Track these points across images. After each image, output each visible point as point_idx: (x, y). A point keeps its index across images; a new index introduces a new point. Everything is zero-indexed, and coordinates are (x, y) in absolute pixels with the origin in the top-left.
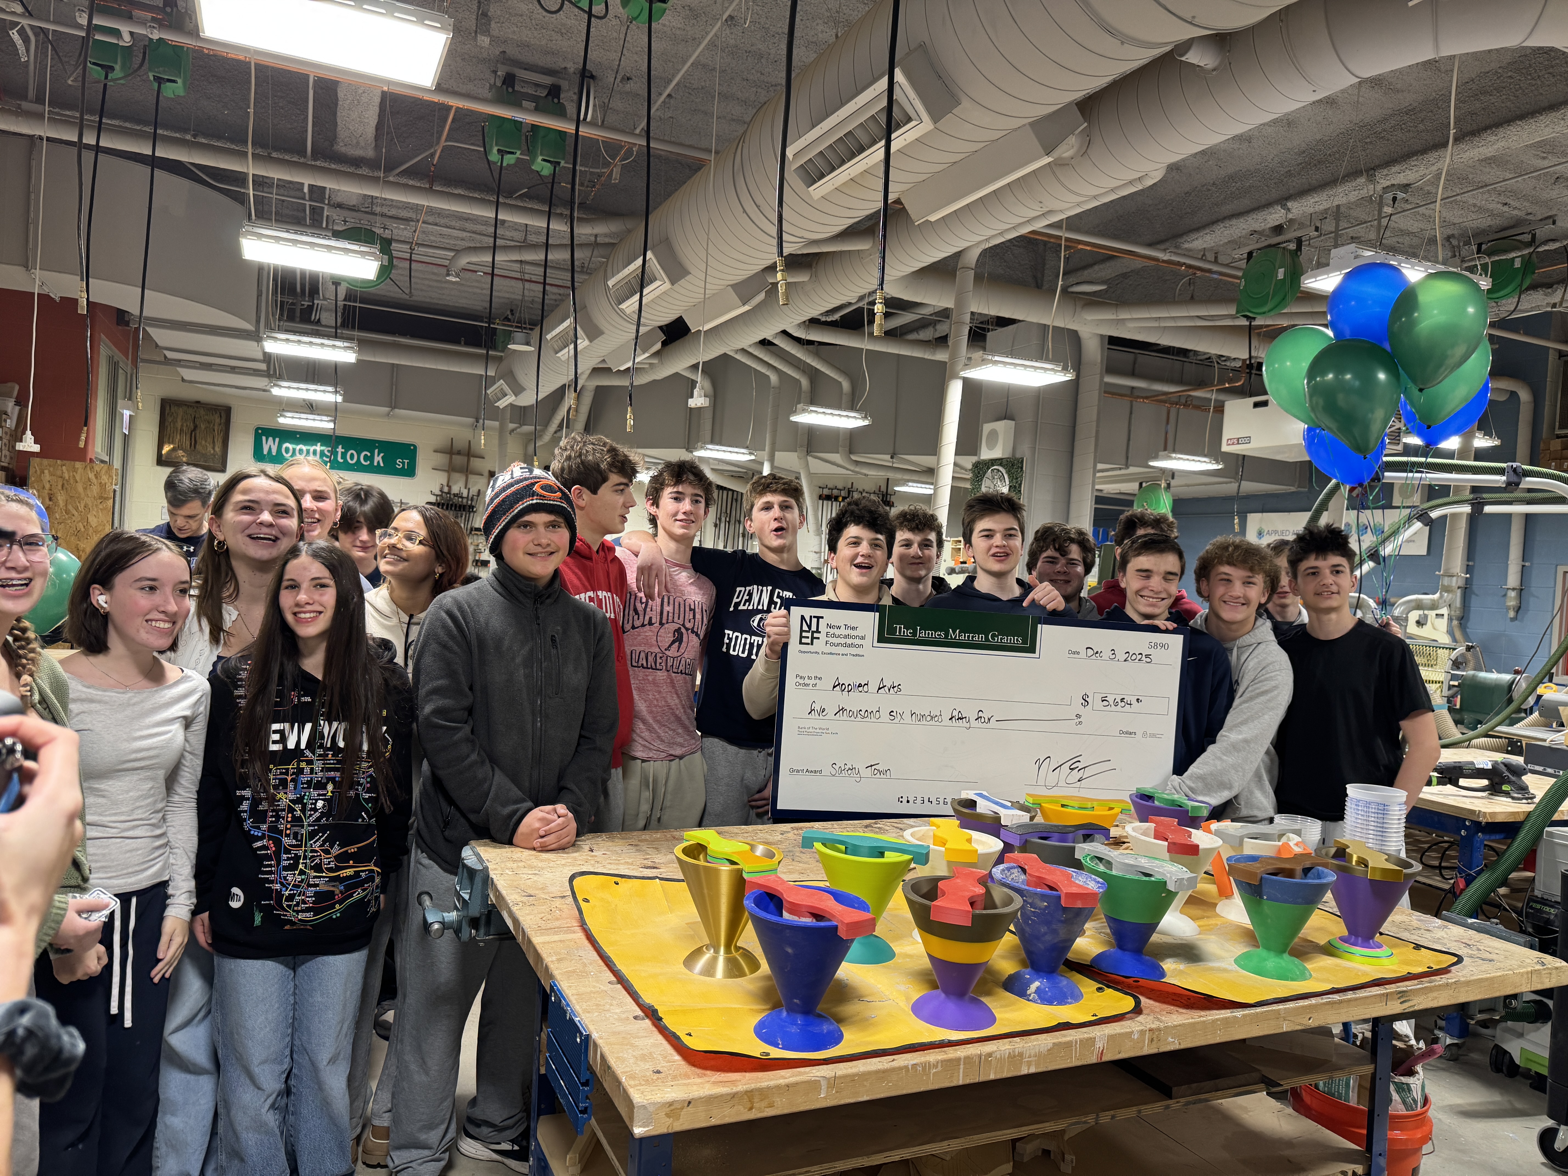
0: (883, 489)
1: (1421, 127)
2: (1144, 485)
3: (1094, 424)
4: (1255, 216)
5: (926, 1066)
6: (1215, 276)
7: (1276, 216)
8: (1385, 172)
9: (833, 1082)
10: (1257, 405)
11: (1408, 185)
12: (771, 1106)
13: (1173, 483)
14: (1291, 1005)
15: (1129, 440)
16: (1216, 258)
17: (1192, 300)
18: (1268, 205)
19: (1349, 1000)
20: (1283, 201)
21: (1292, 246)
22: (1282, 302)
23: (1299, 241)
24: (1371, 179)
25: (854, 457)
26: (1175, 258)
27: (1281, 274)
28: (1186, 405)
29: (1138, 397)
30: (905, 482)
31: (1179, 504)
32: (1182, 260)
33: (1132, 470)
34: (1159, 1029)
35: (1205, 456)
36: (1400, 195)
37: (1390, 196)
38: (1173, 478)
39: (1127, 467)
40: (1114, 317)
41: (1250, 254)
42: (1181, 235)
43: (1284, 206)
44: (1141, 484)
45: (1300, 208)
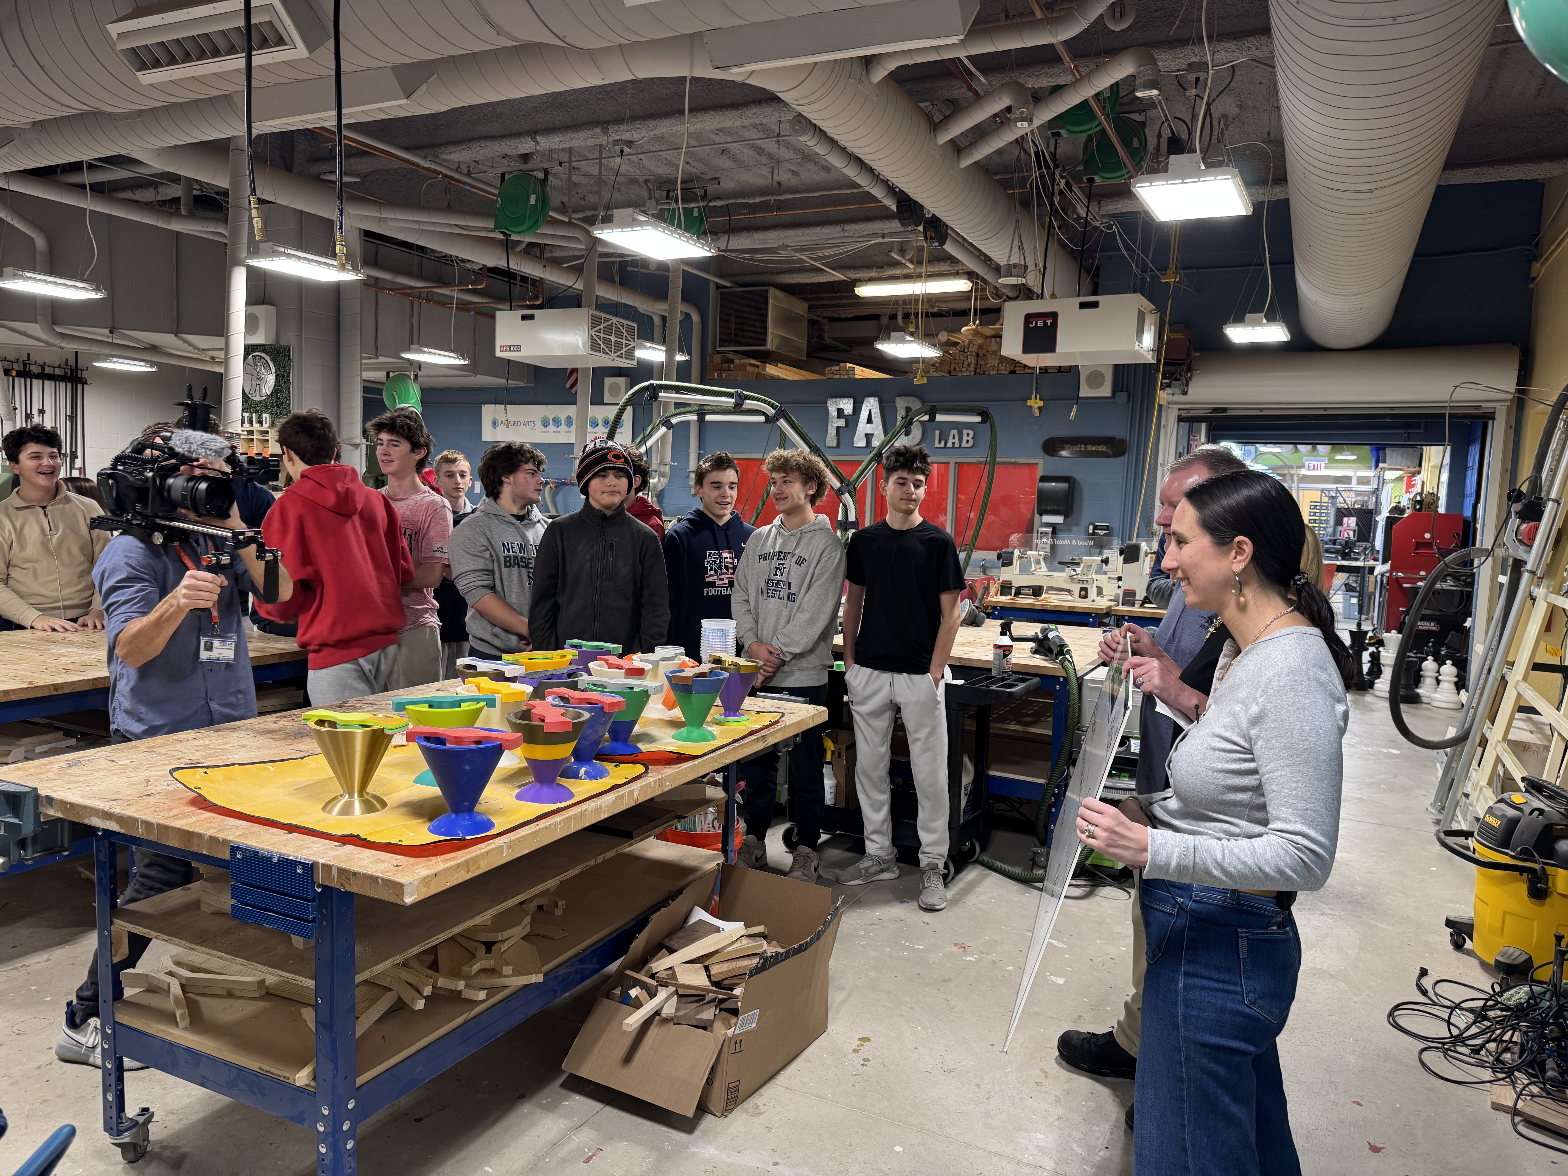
0: (72, 362)
1: (641, 96)
2: (391, 374)
3: (359, 316)
4: (508, 142)
5: (556, 824)
6: (468, 188)
7: (526, 146)
8: (616, 128)
9: (510, 845)
10: (524, 318)
11: (632, 142)
12: (479, 868)
13: (420, 373)
14: (718, 752)
15: (377, 330)
16: (469, 171)
17: (449, 209)
18: (518, 135)
19: (742, 745)
20: (533, 133)
21: (541, 175)
22: (535, 224)
23: (546, 172)
24: (605, 131)
25: (59, 329)
26: (434, 167)
27: (533, 199)
28: (427, 300)
29: (383, 288)
30: (107, 357)
31: (428, 395)
32: (439, 169)
33: (382, 359)
34: (662, 778)
35: (452, 351)
36: (626, 150)
37: (618, 148)
38: (420, 370)
39: (377, 357)
40: (378, 215)
41: (503, 175)
42: (439, 145)
43: (533, 139)
44: (388, 374)
45: (546, 143)
